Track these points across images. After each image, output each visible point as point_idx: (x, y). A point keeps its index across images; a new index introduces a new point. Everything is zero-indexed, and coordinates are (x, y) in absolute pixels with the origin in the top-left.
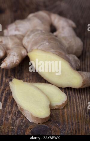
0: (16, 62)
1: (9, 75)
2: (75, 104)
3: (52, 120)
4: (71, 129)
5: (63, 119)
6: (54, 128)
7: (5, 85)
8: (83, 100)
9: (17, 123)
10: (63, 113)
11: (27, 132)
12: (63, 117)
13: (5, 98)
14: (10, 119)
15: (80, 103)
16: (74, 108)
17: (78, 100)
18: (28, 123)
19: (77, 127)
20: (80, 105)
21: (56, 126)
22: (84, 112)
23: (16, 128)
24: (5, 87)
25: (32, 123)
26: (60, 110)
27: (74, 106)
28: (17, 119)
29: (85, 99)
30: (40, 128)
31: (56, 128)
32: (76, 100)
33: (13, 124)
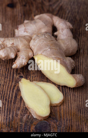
0: (24, 64)
1: (19, 72)
2: (69, 101)
3: (51, 116)
4: (66, 125)
5: (60, 115)
6: (53, 124)
7: (15, 81)
8: (76, 98)
9: (25, 119)
10: (60, 110)
11: (32, 128)
12: (60, 113)
13: (15, 94)
14: (19, 114)
15: (74, 100)
16: (68, 105)
17: (72, 97)
18: (33, 119)
19: (70, 123)
20: (74, 102)
21: (54, 123)
22: (76, 109)
23: (24, 124)
24: (15, 83)
25: (36, 119)
26: (58, 107)
27: (68, 103)
28: (24, 115)
29: (78, 96)
30: (42, 124)
31: (54, 124)
32: (70, 97)
33: (21, 120)
